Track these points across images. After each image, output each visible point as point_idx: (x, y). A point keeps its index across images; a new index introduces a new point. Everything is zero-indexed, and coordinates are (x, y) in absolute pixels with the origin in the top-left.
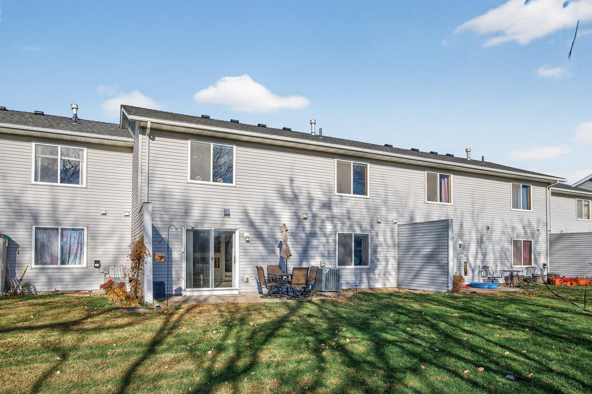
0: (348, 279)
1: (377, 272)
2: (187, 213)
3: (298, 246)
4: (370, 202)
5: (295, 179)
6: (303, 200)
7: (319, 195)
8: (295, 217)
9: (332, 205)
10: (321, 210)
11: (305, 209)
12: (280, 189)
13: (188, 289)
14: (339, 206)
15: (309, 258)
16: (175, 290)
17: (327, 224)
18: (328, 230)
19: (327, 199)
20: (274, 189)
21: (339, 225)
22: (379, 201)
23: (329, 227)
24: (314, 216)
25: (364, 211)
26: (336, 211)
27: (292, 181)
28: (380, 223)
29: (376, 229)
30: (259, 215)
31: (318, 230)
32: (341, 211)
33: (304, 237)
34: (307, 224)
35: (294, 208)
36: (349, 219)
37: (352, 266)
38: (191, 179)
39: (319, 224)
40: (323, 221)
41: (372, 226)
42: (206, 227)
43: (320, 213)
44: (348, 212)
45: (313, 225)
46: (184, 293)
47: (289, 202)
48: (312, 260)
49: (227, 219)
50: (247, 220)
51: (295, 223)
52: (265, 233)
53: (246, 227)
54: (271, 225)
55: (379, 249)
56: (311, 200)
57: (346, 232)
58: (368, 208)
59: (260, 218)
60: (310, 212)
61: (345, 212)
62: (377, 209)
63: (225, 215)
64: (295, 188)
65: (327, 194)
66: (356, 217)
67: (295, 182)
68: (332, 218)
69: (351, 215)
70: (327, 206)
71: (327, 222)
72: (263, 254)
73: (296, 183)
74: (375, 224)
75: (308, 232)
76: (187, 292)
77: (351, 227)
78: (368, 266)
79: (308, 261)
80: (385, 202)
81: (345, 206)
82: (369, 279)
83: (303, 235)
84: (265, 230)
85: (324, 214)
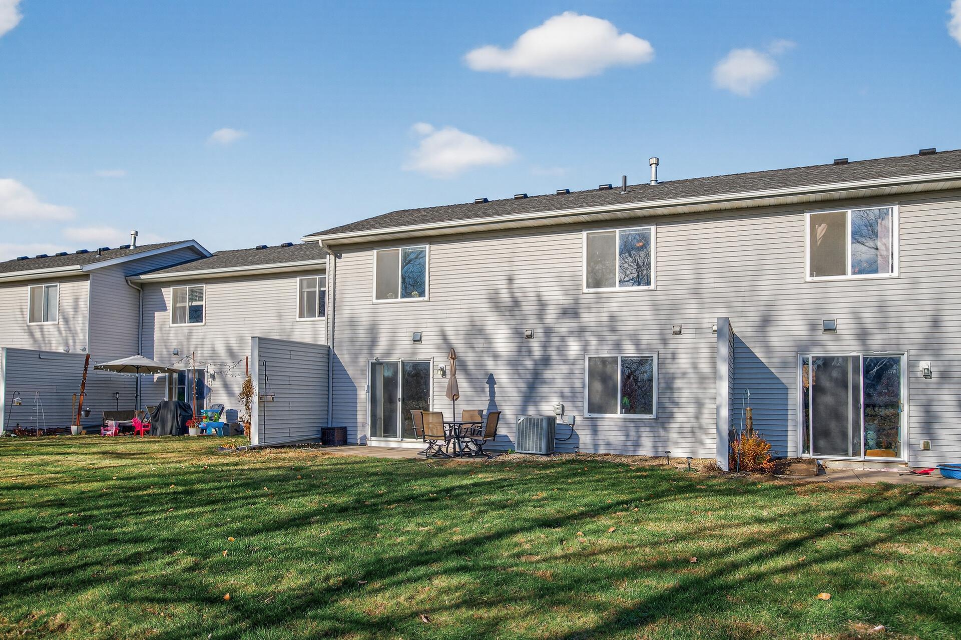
0: (611, 438)
1: (674, 426)
2: (373, 342)
3: (520, 381)
4: (661, 297)
5: (516, 277)
6: (529, 307)
7: (555, 296)
8: (517, 336)
9: (581, 311)
10: (560, 321)
11: (531, 321)
12: (493, 296)
13: (373, 438)
14: (594, 310)
15: (538, 399)
16: (361, 439)
17: (571, 343)
18: (571, 353)
19: (572, 302)
20: (483, 296)
21: (593, 342)
22: (680, 292)
23: (574, 348)
24: (548, 331)
25: (647, 314)
26: (588, 318)
27: (510, 280)
28: (680, 333)
29: (671, 346)
30: (461, 337)
31: (554, 353)
32: (598, 319)
33: (531, 367)
34: (535, 346)
35: (513, 322)
36: (613, 330)
37: (619, 415)
38: (377, 298)
39: (557, 344)
40: (563, 339)
41: (664, 341)
42: (393, 359)
43: (557, 325)
44: (613, 318)
45: (545, 346)
46: (369, 443)
47: (507, 313)
48: (543, 404)
49: (418, 346)
50: (444, 346)
51: (515, 345)
52: (469, 363)
53: (444, 355)
54: (477, 350)
55: (678, 383)
56: (542, 305)
57: (605, 355)
58: (656, 307)
59: (463, 341)
60: (541, 326)
61: (605, 319)
62: (675, 307)
63: (414, 341)
64: (516, 290)
65: (571, 292)
66: (628, 325)
67: (516, 282)
68: (581, 332)
69: (619, 323)
70: (571, 312)
71: (571, 339)
72: (468, 394)
73: (518, 283)
74: (668, 337)
75: (537, 358)
76: (372, 442)
77: (618, 346)
78: (650, 415)
79: (536, 404)
80: (696, 292)
81: (605, 310)
82: (657, 438)
83: (529, 363)
84: (470, 358)
85: (565, 326)
